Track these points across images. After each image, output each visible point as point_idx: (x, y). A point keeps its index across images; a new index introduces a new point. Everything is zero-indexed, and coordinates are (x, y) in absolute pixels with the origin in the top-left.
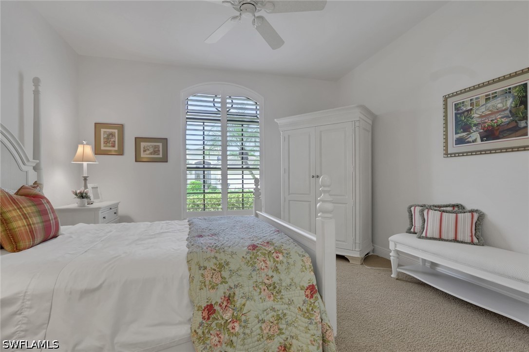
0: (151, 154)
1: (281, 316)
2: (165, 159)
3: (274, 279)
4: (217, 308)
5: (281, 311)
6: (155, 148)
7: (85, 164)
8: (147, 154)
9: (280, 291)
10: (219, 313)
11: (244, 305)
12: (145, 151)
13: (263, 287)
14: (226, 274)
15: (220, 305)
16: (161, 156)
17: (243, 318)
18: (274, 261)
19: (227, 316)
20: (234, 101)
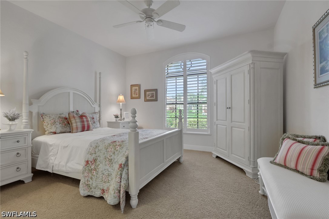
0: (151, 97)
1: (110, 174)
2: (156, 100)
3: (112, 157)
4: (90, 162)
5: (110, 172)
6: (152, 94)
7: (121, 103)
8: (149, 98)
9: (113, 164)
10: (90, 165)
11: (99, 165)
12: (148, 96)
13: (107, 160)
14: (97, 150)
15: (91, 162)
16: (154, 98)
17: (97, 170)
18: (115, 149)
19: (93, 167)
20: (192, 63)
